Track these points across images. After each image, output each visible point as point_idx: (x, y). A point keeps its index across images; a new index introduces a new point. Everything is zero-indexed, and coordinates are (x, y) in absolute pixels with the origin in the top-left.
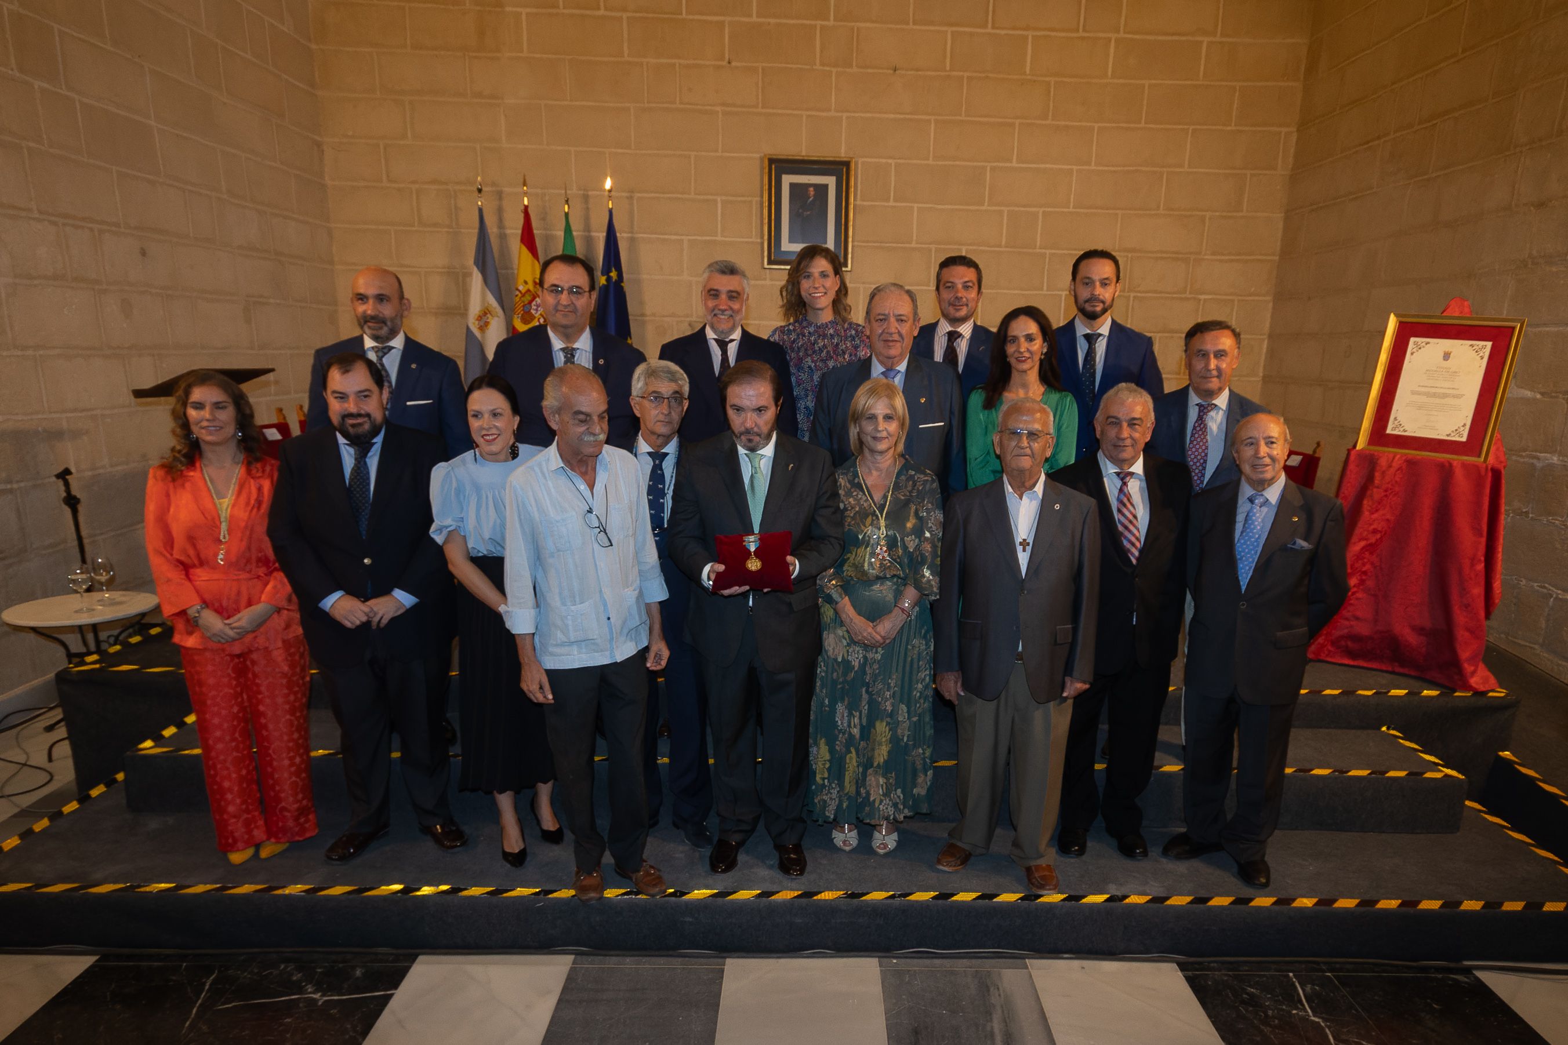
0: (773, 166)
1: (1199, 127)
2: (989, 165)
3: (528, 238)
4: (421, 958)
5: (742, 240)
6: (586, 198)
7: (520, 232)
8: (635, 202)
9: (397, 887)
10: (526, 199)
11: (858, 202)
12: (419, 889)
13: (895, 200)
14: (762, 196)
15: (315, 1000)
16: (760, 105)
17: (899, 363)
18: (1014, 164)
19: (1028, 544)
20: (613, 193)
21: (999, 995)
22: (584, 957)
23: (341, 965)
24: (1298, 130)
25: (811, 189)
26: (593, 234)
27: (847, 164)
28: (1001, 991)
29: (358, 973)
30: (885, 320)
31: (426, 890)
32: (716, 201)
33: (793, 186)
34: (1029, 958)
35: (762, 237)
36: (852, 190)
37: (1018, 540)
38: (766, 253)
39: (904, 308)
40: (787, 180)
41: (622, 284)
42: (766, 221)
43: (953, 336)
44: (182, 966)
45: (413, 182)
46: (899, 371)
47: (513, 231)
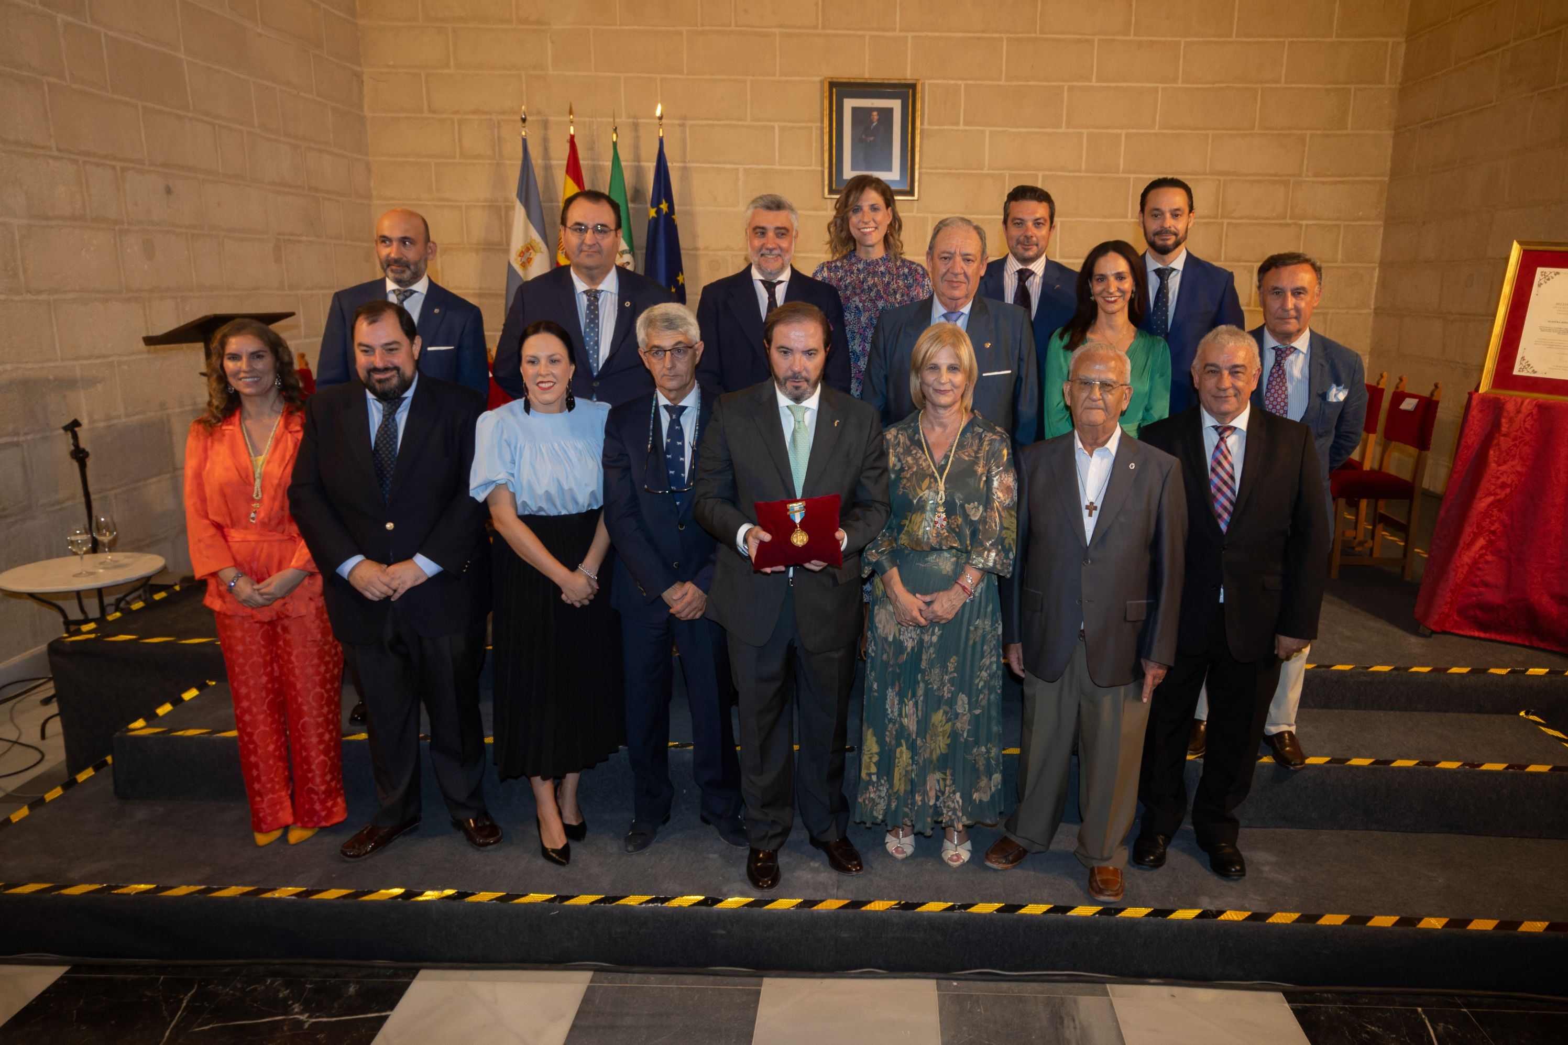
0: (834, 90)
1: (1295, 39)
2: (1066, 85)
3: (573, 168)
4: (423, 973)
5: (801, 168)
6: (636, 126)
7: (565, 162)
8: (687, 130)
9: (398, 891)
10: (572, 128)
11: (926, 126)
12: (421, 894)
13: (966, 124)
14: (822, 122)
15: (302, 1023)
16: (820, 26)
17: (963, 305)
18: (1094, 83)
19: (1095, 508)
20: (664, 121)
21: (1075, 1028)
22: (604, 974)
23: (333, 981)
24: (1406, 42)
25: (875, 113)
26: (643, 164)
27: (913, 87)
28: (1077, 1022)
29: (352, 990)
30: (950, 258)
31: (430, 895)
32: (773, 127)
33: (855, 110)
34: (1109, 983)
35: (823, 165)
36: (918, 114)
37: (1085, 502)
38: (826, 182)
39: (971, 245)
40: (849, 104)
41: (673, 217)
42: (826, 147)
43: (1024, 275)
44: (160, 978)
45: (457, 112)
46: (962, 314)
47: (559, 162)
